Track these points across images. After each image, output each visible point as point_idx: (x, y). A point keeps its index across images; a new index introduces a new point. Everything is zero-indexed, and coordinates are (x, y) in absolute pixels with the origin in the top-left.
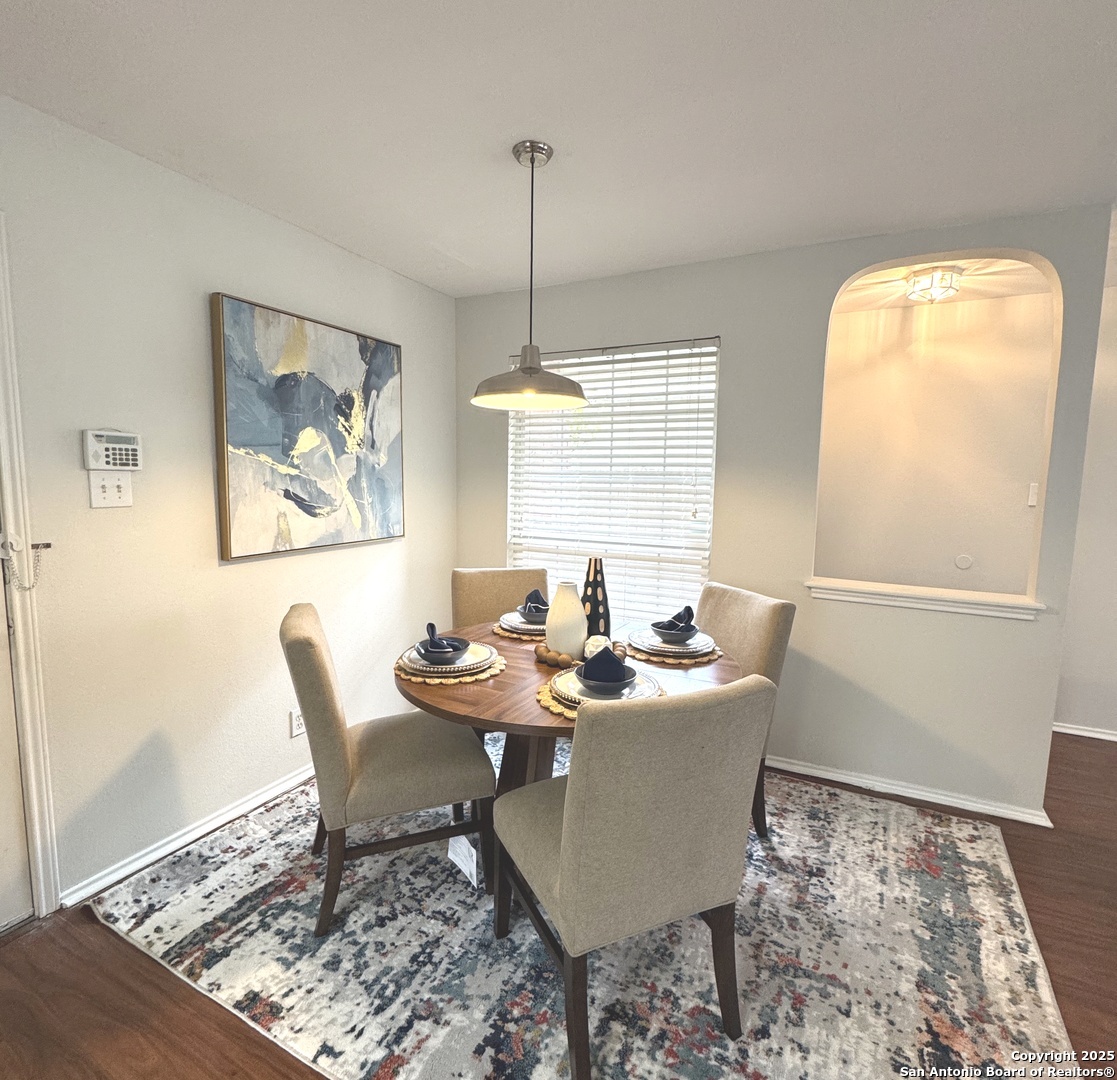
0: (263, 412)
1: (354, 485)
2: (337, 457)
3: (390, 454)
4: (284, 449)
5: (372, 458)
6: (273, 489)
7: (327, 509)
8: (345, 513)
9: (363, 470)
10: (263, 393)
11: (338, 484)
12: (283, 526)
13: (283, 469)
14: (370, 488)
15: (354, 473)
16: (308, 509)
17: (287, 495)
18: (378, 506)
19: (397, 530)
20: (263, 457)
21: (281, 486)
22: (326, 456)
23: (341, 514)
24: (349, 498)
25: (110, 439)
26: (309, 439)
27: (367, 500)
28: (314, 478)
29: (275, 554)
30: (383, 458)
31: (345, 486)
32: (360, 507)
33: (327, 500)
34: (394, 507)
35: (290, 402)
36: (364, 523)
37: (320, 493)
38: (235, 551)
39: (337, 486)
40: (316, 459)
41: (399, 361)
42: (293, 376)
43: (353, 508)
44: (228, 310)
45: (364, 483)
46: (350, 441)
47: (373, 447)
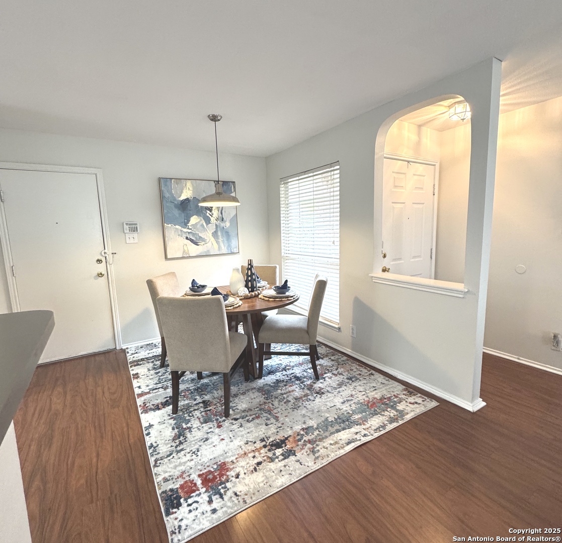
0: (176, 212)
1: (215, 234)
2: (207, 225)
3: (231, 221)
4: (185, 224)
5: (222, 225)
6: (182, 236)
7: (204, 243)
8: (210, 244)
9: (218, 229)
10: (176, 206)
11: (208, 235)
12: (186, 249)
13: (185, 230)
14: (222, 235)
15: (215, 230)
16: (196, 243)
17: (187, 238)
18: (226, 242)
19: (235, 250)
20: (177, 227)
21: (185, 236)
22: (202, 225)
23: (209, 245)
24: (212, 239)
25: (130, 224)
26: (194, 220)
27: (220, 239)
28: (197, 233)
29: (183, 258)
30: (228, 224)
31: (211, 235)
32: (218, 242)
33: (203, 240)
34: (234, 243)
35: (187, 208)
36: (219, 248)
37: (200, 237)
38: (169, 257)
39: (207, 235)
40: (198, 226)
41: (235, 187)
42: (187, 199)
43: (215, 243)
44: (162, 182)
45: (219, 233)
46: (212, 219)
47: (223, 220)
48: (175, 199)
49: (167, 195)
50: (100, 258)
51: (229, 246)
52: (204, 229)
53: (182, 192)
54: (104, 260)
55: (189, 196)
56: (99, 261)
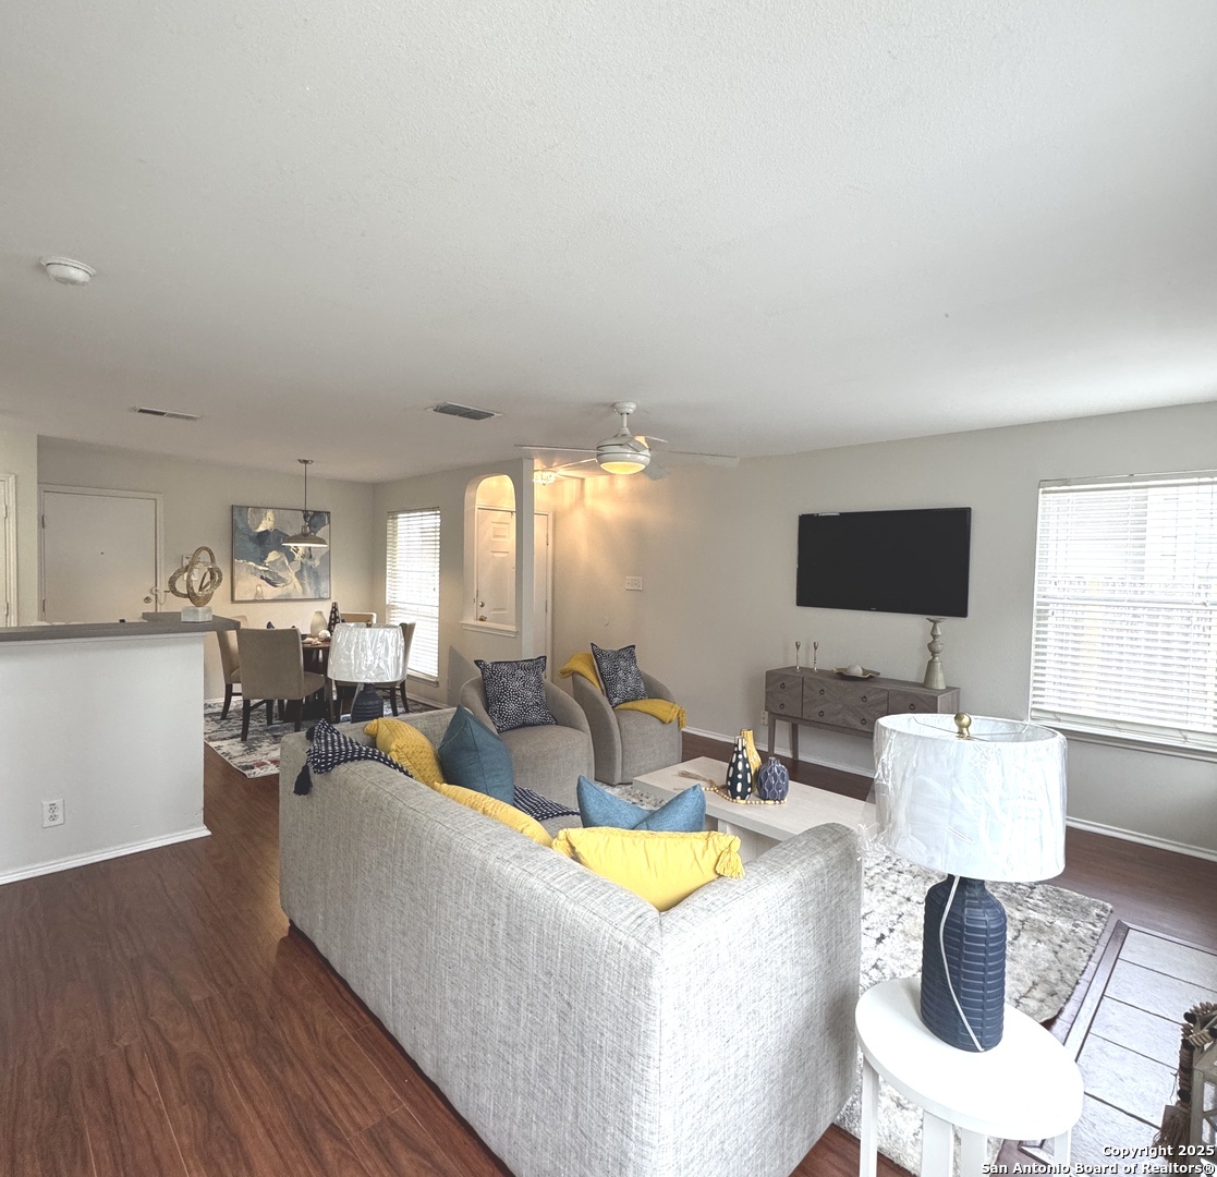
0: (251, 546)
1: (299, 575)
2: (289, 562)
3: (322, 559)
4: (261, 561)
5: (310, 563)
6: (255, 575)
7: (284, 584)
8: (293, 585)
9: (304, 568)
10: (251, 539)
12: (259, 590)
13: (261, 568)
14: (309, 576)
15: (299, 569)
16: (273, 585)
17: (262, 578)
18: (314, 585)
19: (326, 595)
20: (251, 563)
21: (259, 574)
22: (284, 563)
23: (291, 587)
24: (295, 580)
26: (272, 556)
27: (306, 582)
28: (277, 571)
29: (255, 601)
30: (317, 563)
31: (293, 575)
32: (302, 584)
33: (283, 580)
34: (324, 585)
35: (265, 542)
36: (304, 591)
37: (280, 577)
38: (236, 598)
39: (290, 575)
40: (278, 564)
41: (329, 519)
42: (267, 531)
43: (298, 584)
44: (237, 511)
45: (305, 573)
46: (297, 556)
47: (311, 557)
48: (250, 530)
49: (241, 526)
50: (149, 595)
51: (317, 590)
52: (286, 569)
53: (260, 523)
54: (153, 598)
55: (268, 528)
56: (147, 600)
